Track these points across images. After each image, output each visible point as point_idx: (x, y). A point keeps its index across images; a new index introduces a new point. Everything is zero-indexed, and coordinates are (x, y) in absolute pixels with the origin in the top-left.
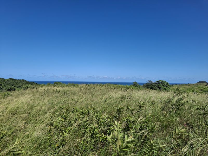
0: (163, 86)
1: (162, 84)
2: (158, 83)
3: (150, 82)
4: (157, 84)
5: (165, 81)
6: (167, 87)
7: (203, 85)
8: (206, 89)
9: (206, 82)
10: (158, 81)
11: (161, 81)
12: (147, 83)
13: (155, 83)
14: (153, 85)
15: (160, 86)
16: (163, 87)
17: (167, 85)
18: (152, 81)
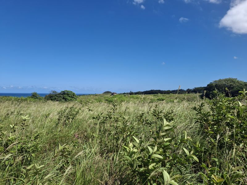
0: (69, 96)
1: (68, 94)
2: (64, 93)
3: (53, 92)
4: (62, 94)
5: (71, 91)
6: (73, 98)
7: (109, 95)
8: (111, 99)
9: (111, 93)
10: (64, 91)
11: (67, 91)
12: (50, 94)
13: (60, 94)
14: (57, 96)
15: (66, 97)
16: (69, 98)
17: (73, 96)
18: (57, 91)
